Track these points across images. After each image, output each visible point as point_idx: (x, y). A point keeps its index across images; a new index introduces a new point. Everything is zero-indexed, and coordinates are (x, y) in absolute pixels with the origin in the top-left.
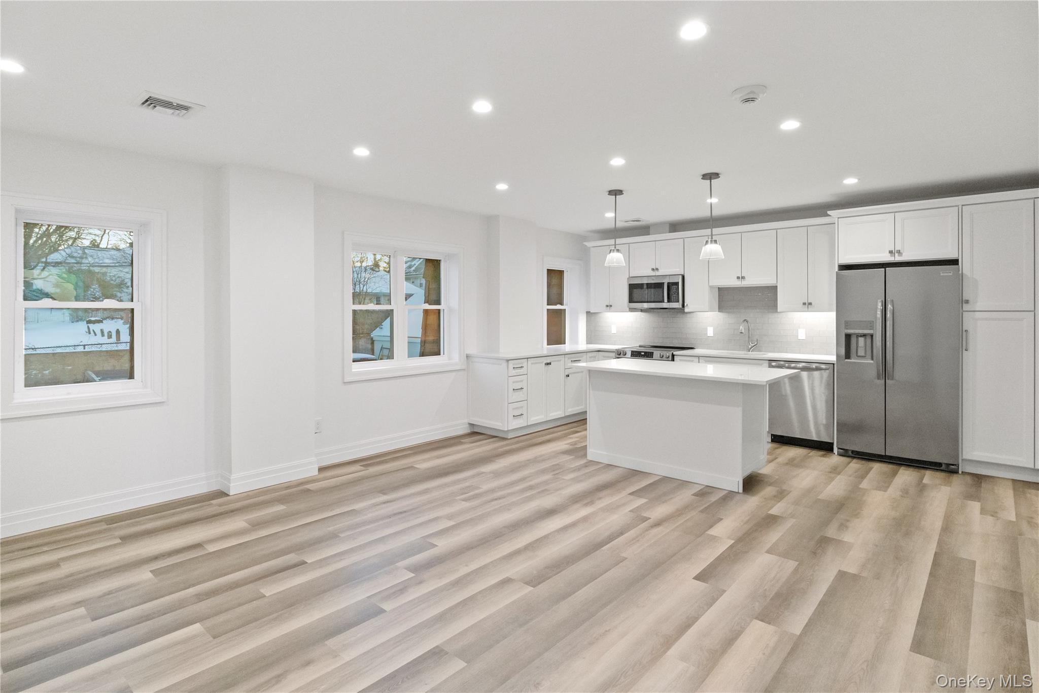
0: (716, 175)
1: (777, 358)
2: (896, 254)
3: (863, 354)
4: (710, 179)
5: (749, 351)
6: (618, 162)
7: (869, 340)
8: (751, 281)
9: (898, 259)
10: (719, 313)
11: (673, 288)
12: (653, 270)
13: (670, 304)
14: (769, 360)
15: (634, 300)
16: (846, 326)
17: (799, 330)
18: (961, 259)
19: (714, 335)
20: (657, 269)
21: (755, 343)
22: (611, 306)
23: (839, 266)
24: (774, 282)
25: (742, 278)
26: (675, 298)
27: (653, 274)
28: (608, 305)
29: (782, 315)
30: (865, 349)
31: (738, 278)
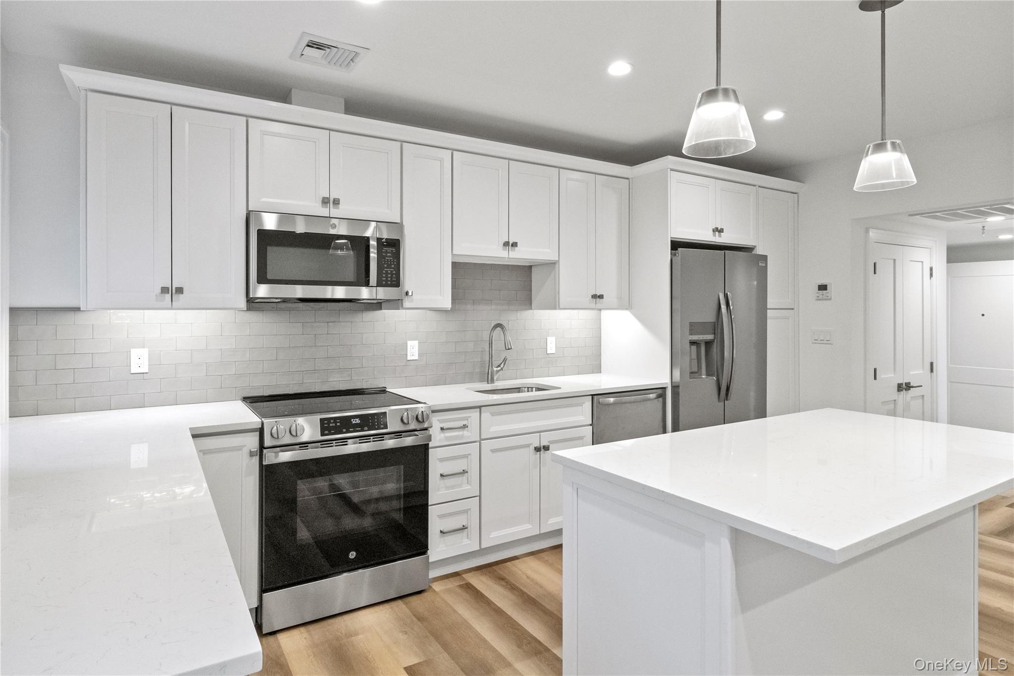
1: (605, 390)
2: (718, 233)
3: (696, 370)
5: (492, 380)
7: (703, 349)
8: (521, 254)
9: (717, 240)
10: (428, 312)
11: (387, 252)
12: (325, 201)
13: (380, 290)
14: (593, 395)
15: (269, 277)
16: (691, 330)
17: (548, 338)
18: (757, 248)
19: (420, 355)
20: (336, 202)
21: (502, 366)
22: (180, 290)
23: (672, 241)
24: (553, 257)
25: (512, 245)
26: (391, 278)
27: (324, 212)
28: (168, 288)
29: (528, 313)
30: (698, 362)
31: (506, 244)
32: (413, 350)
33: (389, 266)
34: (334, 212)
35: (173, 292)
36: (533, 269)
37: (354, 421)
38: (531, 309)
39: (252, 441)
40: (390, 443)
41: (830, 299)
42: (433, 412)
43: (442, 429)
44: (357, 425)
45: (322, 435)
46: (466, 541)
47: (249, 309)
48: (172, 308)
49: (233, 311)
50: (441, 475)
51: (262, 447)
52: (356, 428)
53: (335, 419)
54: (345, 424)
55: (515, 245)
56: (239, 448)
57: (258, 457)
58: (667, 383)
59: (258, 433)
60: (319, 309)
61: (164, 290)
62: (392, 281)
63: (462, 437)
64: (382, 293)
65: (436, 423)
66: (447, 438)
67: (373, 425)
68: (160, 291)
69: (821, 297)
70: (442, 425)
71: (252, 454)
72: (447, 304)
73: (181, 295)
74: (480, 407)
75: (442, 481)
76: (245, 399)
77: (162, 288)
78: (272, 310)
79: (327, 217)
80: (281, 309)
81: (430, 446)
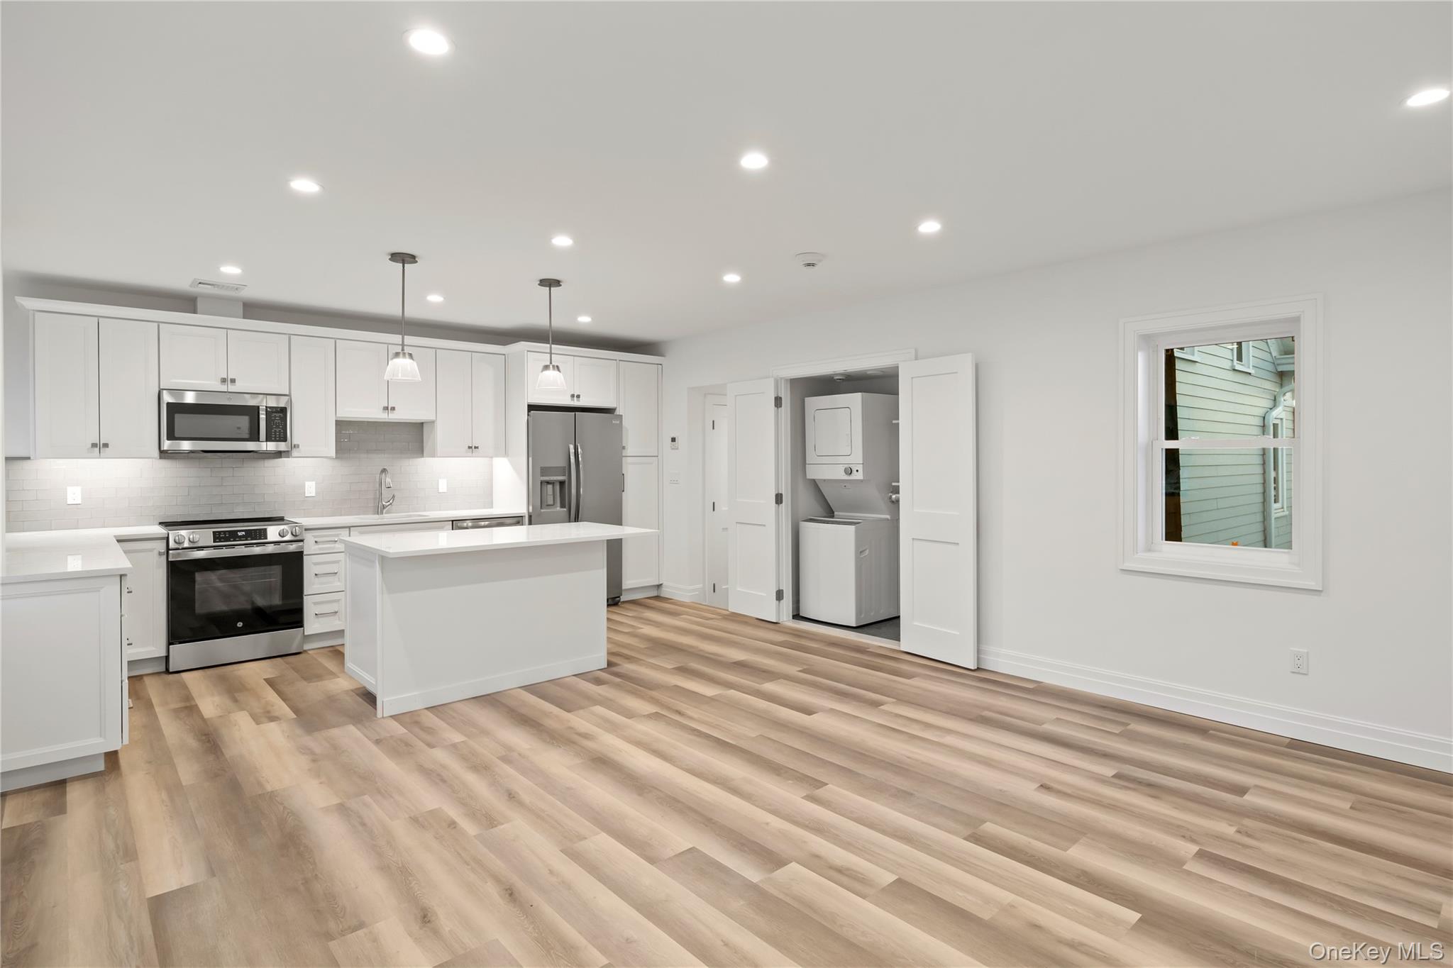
0: (557, 283)
1: (463, 517)
2: (575, 398)
3: (551, 503)
4: (550, 286)
5: (382, 513)
6: (562, 241)
7: (558, 487)
8: (400, 415)
9: (576, 403)
10: (324, 459)
11: (275, 417)
12: (224, 381)
13: (269, 443)
14: (453, 521)
15: (176, 435)
16: (541, 472)
17: (440, 480)
18: (618, 409)
19: (316, 493)
20: (233, 381)
21: (391, 502)
22: (106, 445)
23: (528, 405)
24: (433, 418)
25: (391, 409)
26: (279, 435)
27: (224, 388)
28: (97, 444)
29: (420, 461)
30: (554, 497)
31: (386, 408)
32: (310, 489)
33: (277, 427)
34: (232, 388)
35: (100, 447)
36: (424, 425)
37: (240, 534)
38: (423, 456)
39: (161, 546)
40: (270, 549)
41: (677, 449)
42: (306, 530)
43: (316, 542)
44: (243, 536)
45: (214, 542)
46: (337, 622)
47: (161, 458)
48: (100, 458)
49: (151, 460)
50: (316, 575)
51: (168, 549)
52: (241, 538)
53: (225, 532)
54: (233, 535)
55: (393, 409)
56: (151, 550)
57: (165, 556)
58: (524, 513)
59: (165, 541)
60: (225, 458)
61: (94, 445)
62: (280, 437)
63: (333, 548)
64: (271, 446)
65: (309, 538)
66: (320, 549)
67: (256, 536)
68: (90, 446)
69: (673, 447)
70: (316, 539)
71: (160, 554)
72: (333, 454)
73: (107, 449)
74: (349, 527)
75: (316, 579)
76: (161, 523)
77: (92, 444)
78: (184, 458)
79: (225, 392)
80: (192, 458)
81: (305, 553)
